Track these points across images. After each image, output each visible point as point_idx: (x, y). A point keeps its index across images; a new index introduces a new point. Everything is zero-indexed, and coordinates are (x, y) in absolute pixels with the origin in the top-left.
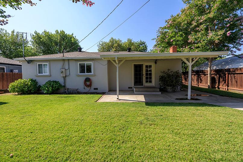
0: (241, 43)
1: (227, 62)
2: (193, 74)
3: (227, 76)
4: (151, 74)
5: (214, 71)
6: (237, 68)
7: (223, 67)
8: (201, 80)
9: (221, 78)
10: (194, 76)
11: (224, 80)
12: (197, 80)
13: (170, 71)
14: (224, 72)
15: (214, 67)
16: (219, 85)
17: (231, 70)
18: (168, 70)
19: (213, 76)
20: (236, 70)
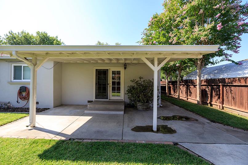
0: (237, 45)
1: (221, 70)
2: (182, 85)
3: (221, 89)
4: (119, 83)
5: (205, 82)
6: (234, 78)
7: (216, 76)
8: (190, 92)
9: (213, 92)
10: (183, 86)
11: (218, 94)
12: (186, 93)
13: (142, 80)
14: (217, 83)
15: (205, 76)
16: (211, 101)
17: (227, 80)
18: (140, 78)
19: (204, 88)
20: (233, 81)
